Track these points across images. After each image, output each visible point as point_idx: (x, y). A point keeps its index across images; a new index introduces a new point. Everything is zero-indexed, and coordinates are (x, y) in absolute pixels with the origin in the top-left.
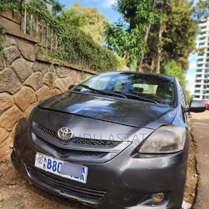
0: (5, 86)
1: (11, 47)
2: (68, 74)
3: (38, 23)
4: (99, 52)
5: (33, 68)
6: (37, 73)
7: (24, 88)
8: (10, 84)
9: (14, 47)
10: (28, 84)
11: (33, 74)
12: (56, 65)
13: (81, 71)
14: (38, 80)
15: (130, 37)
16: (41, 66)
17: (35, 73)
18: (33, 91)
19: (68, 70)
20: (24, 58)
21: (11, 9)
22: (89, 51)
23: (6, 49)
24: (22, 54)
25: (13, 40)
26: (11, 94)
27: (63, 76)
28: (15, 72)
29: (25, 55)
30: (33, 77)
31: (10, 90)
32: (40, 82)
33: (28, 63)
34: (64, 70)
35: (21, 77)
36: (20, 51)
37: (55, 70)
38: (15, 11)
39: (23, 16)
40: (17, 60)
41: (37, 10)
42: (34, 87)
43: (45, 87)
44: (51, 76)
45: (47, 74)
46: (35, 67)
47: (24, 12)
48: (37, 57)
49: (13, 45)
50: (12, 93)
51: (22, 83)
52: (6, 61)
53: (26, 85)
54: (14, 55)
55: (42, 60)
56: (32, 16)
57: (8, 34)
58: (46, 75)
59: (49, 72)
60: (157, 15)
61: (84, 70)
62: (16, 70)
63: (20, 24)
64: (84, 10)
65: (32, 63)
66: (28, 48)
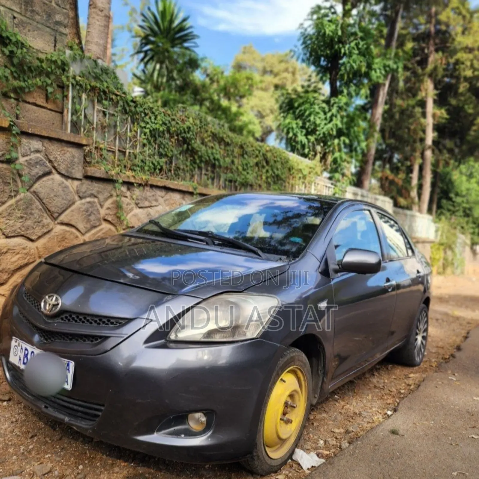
0: (19, 225)
1: (33, 156)
2: (161, 200)
3: (98, 107)
4: (243, 153)
5: (78, 192)
6: (88, 199)
7: (59, 229)
8: (29, 223)
9: (38, 155)
10: (66, 221)
11: (78, 203)
12: (129, 185)
13: (191, 194)
14: (88, 213)
15: (329, 115)
16: (96, 187)
17: (83, 201)
18: (78, 234)
19: (159, 193)
20: (59, 173)
21: (43, 88)
22: (218, 151)
23: (22, 160)
24: (54, 167)
25: (36, 144)
26: (32, 241)
27: (147, 204)
28: (40, 200)
29: (62, 169)
30: (79, 209)
31: (29, 233)
32: (92, 218)
33: (69, 183)
34: (149, 193)
35: (53, 209)
36: (50, 161)
37: (128, 194)
38: (50, 90)
39: (67, 96)
40: (45, 179)
41: (93, 83)
42: (81, 226)
43: (105, 226)
44: (118, 207)
45: (110, 201)
46: (84, 188)
47: (68, 91)
48: (86, 172)
49: (38, 151)
50: (34, 237)
51: (55, 219)
52: (22, 182)
53: (62, 224)
54: (38, 170)
55: (98, 175)
56: (84, 96)
57: (24, 134)
58: (108, 203)
59: (114, 198)
60: (391, 63)
61: (198, 191)
62: (41, 196)
63: (62, 113)
64: (263, 60)
65: (76, 183)
66: (68, 155)
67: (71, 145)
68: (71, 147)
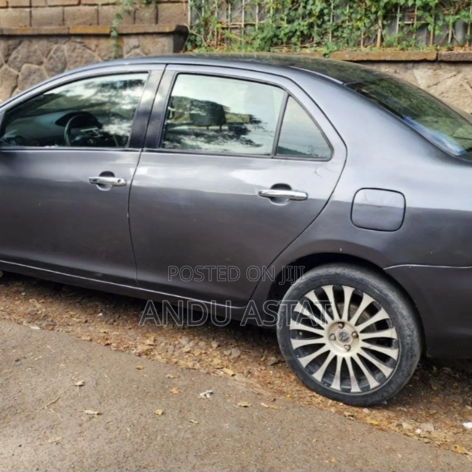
9: (136, 50)
67: (161, 35)
68: (161, 37)
